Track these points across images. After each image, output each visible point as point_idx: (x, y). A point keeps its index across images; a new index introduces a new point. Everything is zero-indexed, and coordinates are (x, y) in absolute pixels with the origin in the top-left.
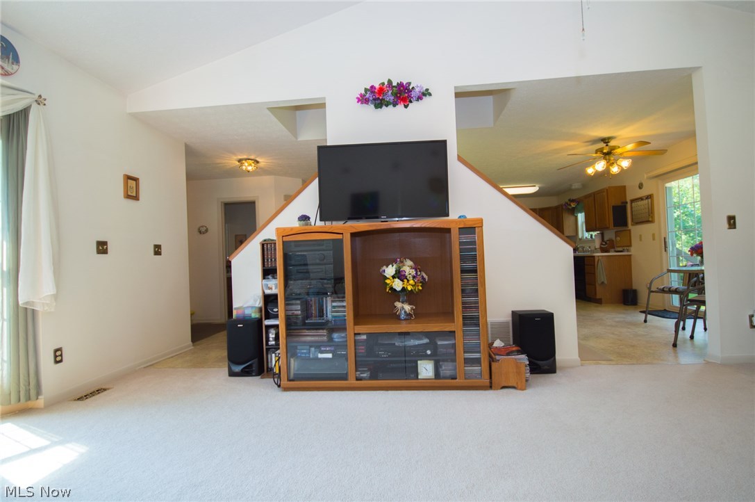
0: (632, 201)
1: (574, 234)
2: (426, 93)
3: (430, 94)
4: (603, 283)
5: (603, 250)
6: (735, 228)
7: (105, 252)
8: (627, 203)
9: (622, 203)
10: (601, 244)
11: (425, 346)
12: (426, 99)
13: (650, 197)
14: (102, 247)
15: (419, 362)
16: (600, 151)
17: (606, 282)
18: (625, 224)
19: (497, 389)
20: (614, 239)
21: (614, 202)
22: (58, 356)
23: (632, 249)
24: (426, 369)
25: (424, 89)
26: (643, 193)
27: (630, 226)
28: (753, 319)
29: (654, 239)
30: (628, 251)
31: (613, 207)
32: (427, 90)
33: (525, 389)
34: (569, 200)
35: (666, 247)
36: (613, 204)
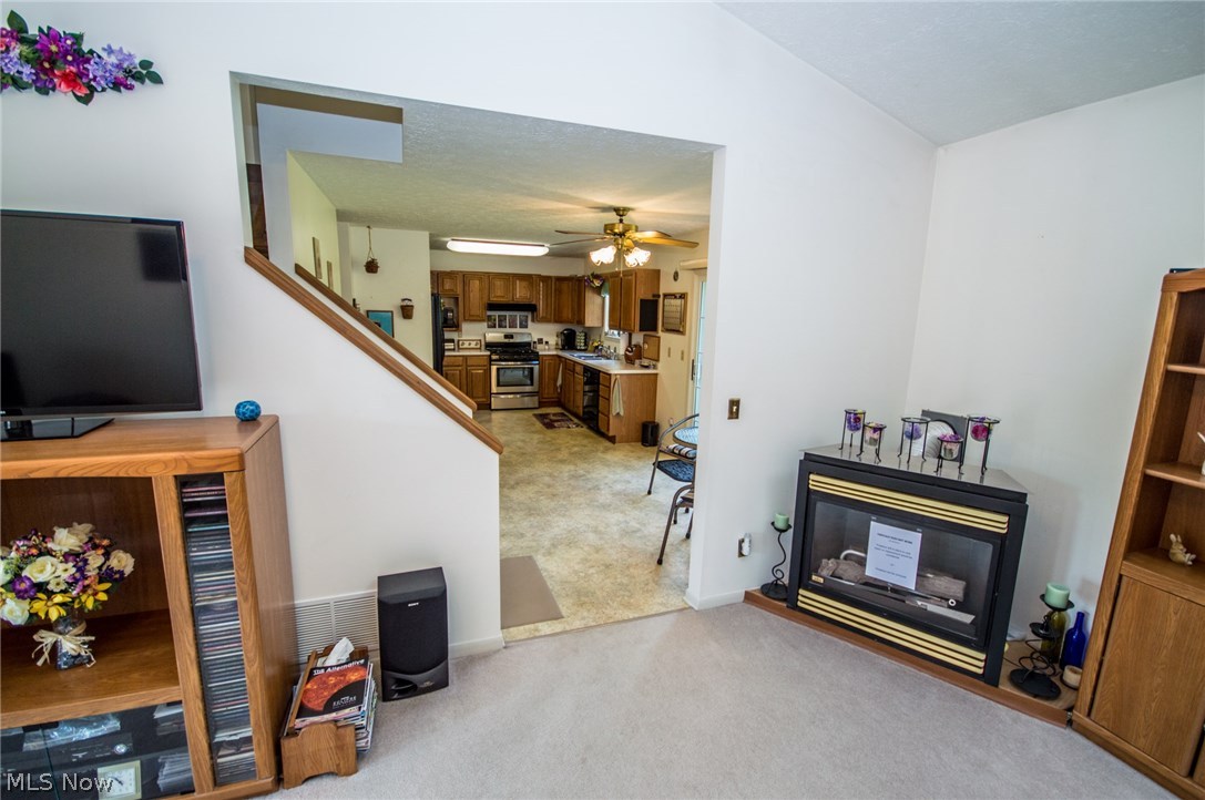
0: (665, 296)
1: (600, 325)
2: (135, 75)
3: (157, 79)
4: (618, 414)
5: (629, 360)
6: (737, 418)
8: (659, 296)
9: (654, 296)
10: (627, 350)
11: (112, 738)
12: (144, 92)
13: (683, 296)
15: (100, 770)
16: (609, 228)
17: (622, 414)
18: (655, 329)
19: (295, 785)
20: (641, 344)
21: (642, 292)
23: (660, 365)
25: (137, 61)
26: (676, 288)
27: (660, 334)
28: (743, 544)
29: (682, 358)
30: (655, 367)
31: (641, 300)
33: (356, 771)
34: (592, 274)
35: (693, 373)
36: (642, 297)
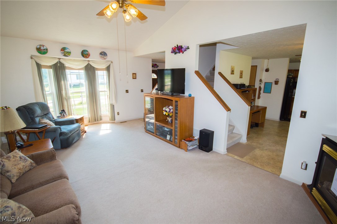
2: (188, 48)
7: (128, 92)
11: (169, 132)
12: (188, 50)
14: (127, 91)
15: (167, 135)
19: (181, 149)
22: (118, 114)
24: (168, 137)
32: (188, 47)
33: (187, 151)
